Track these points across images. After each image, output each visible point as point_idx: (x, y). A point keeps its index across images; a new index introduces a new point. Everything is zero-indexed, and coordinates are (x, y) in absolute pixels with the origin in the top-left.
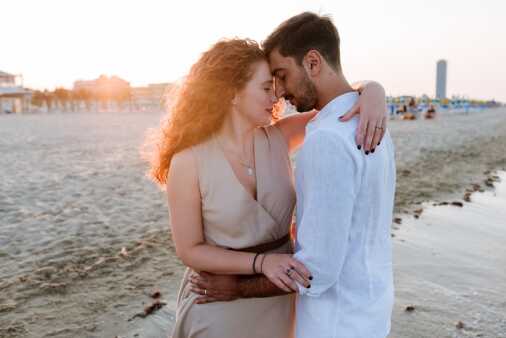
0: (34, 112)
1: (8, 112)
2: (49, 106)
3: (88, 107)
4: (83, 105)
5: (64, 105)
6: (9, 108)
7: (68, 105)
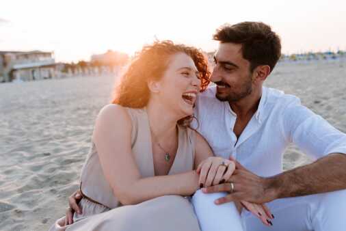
0: (63, 77)
1: (45, 78)
2: (73, 72)
3: (100, 72)
4: (96, 70)
5: (84, 71)
6: (47, 76)
7: (86, 71)
